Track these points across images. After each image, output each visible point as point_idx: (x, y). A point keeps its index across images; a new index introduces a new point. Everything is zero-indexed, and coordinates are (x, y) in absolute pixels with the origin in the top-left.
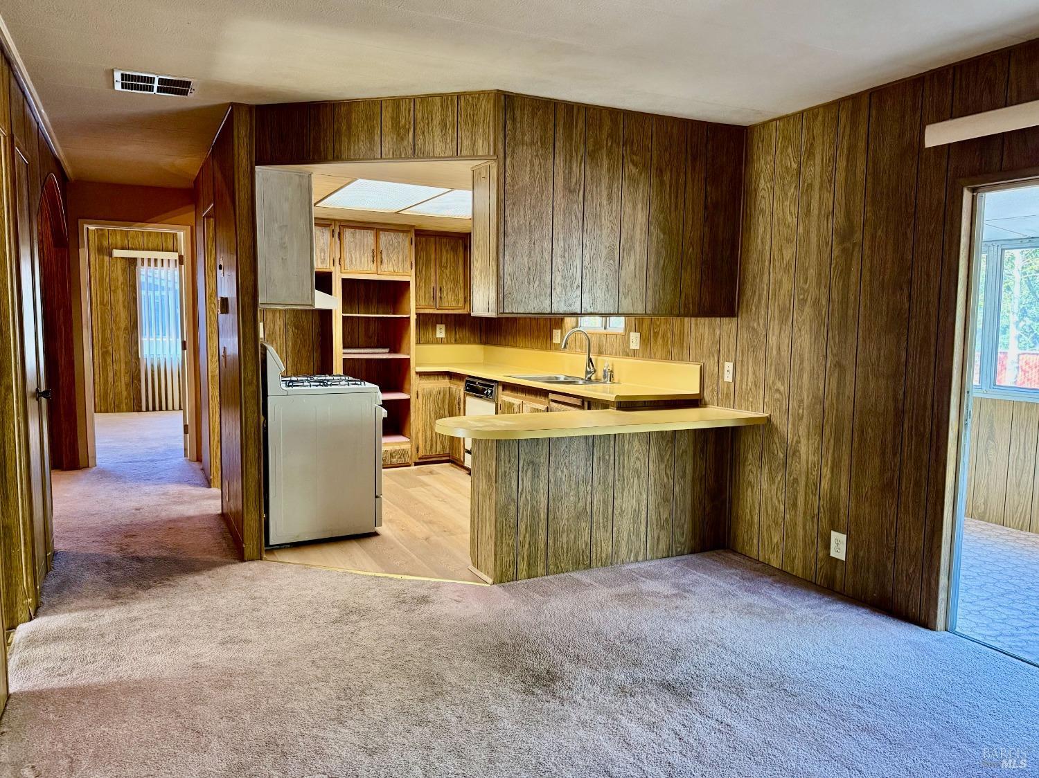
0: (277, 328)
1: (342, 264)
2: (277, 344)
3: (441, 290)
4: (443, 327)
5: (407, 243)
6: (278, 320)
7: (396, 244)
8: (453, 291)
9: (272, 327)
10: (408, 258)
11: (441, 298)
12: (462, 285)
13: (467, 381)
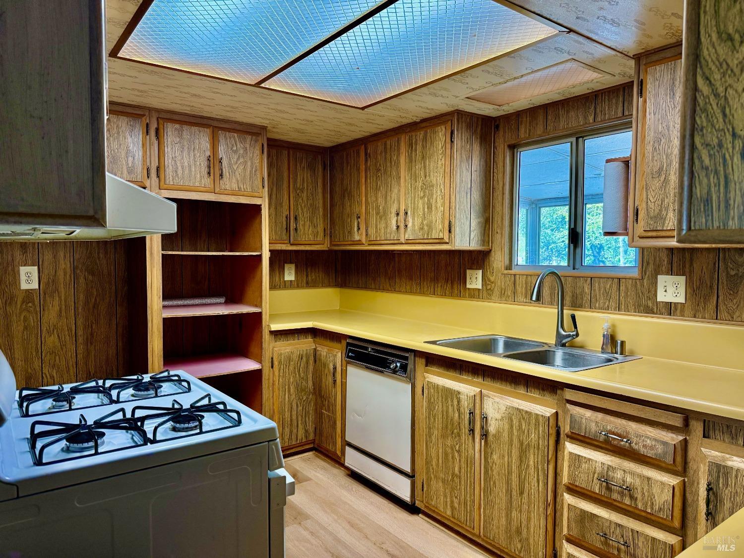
0: (61, 273)
1: (162, 176)
2: (60, 297)
3: (296, 218)
4: (293, 266)
5: (258, 152)
6: (62, 262)
7: (241, 152)
8: (311, 221)
9: (53, 272)
10: (258, 173)
11: (296, 229)
12: (321, 213)
13: (348, 344)
